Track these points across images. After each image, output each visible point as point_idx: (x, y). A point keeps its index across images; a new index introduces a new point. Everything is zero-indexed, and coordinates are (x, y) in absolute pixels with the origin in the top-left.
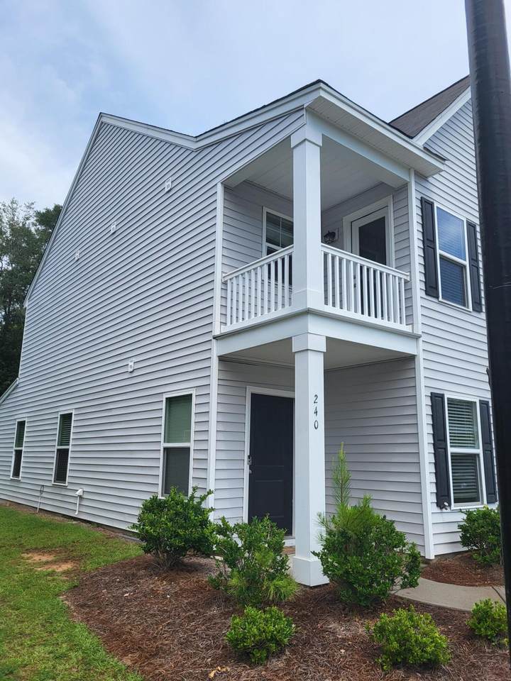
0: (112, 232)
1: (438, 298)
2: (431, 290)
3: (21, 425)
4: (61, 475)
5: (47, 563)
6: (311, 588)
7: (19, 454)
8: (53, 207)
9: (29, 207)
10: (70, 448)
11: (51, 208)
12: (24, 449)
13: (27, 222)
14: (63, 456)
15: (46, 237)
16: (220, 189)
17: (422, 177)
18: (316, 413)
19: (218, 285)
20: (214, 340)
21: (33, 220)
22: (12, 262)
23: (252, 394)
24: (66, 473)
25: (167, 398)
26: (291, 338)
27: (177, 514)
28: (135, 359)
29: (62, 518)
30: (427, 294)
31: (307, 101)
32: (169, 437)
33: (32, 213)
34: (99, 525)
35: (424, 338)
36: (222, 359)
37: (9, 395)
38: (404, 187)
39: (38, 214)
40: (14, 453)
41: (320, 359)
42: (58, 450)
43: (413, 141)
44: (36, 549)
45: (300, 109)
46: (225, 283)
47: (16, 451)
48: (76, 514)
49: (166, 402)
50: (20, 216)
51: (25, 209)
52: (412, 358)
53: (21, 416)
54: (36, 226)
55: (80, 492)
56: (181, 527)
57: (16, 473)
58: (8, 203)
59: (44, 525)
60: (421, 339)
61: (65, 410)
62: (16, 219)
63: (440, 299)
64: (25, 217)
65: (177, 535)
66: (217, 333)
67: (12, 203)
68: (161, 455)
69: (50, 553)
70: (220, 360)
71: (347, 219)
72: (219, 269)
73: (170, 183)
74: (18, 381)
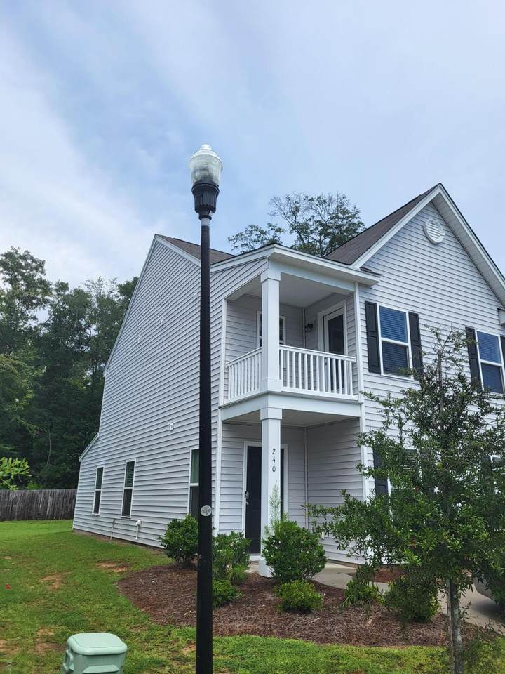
0: (161, 324)
1: (379, 373)
2: (373, 367)
3: (101, 470)
4: (126, 510)
5: (109, 568)
6: (268, 578)
7: (98, 493)
8: (132, 280)
9: (113, 282)
10: (133, 488)
11: (131, 280)
12: (102, 490)
13: (112, 294)
14: (128, 494)
15: (126, 305)
16: (224, 303)
17: (366, 286)
18: (274, 461)
19: (222, 370)
20: (219, 410)
21: (116, 292)
22: (98, 329)
23: (248, 447)
24: (130, 507)
25: (193, 451)
26: (260, 410)
27: (187, 531)
28: (174, 421)
29: (126, 543)
30: (370, 371)
31: (268, 254)
32: (194, 479)
33: (115, 286)
34: (151, 547)
35: (366, 403)
36: (224, 422)
37: (92, 447)
38: (351, 296)
39: (120, 286)
40: (95, 494)
41: (278, 425)
42: (125, 490)
43: (351, 266)
44: (105, 561)
45: (265, 258)
46: (227, 369)
47: (97, 491)
48: (135, 540)
49: (192, 454)
50: (105, 291)
51: (109, 284)
52: (357, 419)
53: (101, 463)
54: (118, 297)
55: (138, 522)
56: (189, 538)
57: (96, 510)
58: (96, 281)
59: (113, 547)
60: (363, 406)
61: (129, 459)
62: (102, 293)
63: (382, 373)
64: (110, 290)
65: (186, 544)
66: (221, 404)
67: (99, 280)
68: (188, 492)
69: (113, 563)
70: (223, 423)
71: (320, 315)
72: (223, 358)
73: (196, 294)
74: (99, 435)
